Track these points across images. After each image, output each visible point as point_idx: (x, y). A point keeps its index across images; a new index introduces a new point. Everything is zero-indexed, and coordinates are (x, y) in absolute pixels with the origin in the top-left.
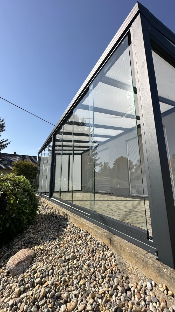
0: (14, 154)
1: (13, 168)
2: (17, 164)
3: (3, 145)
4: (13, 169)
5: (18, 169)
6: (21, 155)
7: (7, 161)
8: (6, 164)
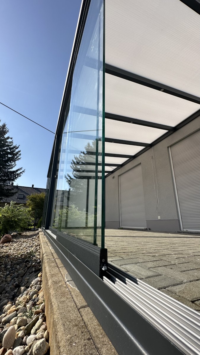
0: (31, 187)
1: (28, 202)
2: (32, 197)
3: (18, 174)
4: (28, 204)
5: (33, 204)
6: (39, 188)
7: (24, 195)
8: (22, 198)
